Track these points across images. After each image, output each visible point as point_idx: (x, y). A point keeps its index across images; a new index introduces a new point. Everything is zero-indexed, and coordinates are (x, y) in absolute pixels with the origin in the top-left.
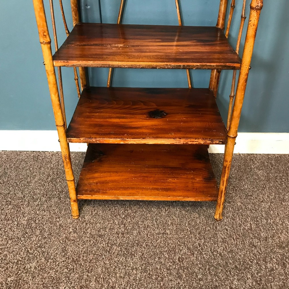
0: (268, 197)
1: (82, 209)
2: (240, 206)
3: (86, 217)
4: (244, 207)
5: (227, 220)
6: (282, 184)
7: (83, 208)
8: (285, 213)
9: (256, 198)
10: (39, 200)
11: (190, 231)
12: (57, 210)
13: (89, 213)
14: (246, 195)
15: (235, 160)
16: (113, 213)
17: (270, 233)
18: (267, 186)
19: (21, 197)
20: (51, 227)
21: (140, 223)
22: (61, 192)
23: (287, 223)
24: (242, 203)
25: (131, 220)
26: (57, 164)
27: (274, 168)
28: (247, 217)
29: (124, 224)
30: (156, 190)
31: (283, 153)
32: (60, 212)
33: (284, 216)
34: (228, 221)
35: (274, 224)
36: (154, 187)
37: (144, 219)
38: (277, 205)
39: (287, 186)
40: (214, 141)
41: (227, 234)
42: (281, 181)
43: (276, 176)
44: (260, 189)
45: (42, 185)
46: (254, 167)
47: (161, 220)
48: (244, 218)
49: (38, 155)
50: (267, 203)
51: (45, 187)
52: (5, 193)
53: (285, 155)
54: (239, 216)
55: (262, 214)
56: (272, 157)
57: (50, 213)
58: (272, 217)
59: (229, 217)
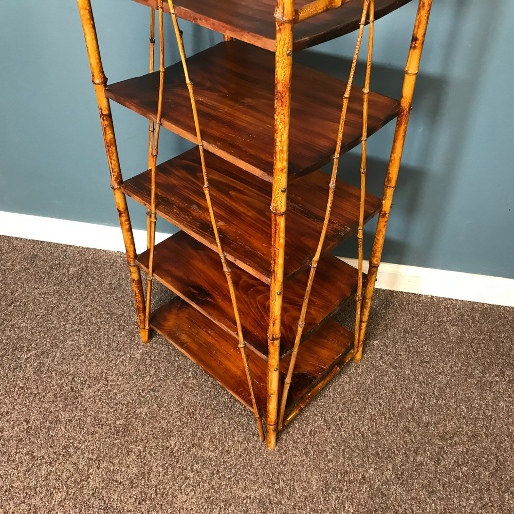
0: (450, 367)
2: (409, 374)
4: (412, 377)
6: (478, 351)
8: (465, 394)
9: (434, 367)
11: (333, 399)
14: (421, 361)
17: (435, 418)
18: (455, 352)
20: (168, 367)
23: (464, 408)
24: (411, 371)
27: (476, 326)
28: (412, 392)
31: (497, 304)
33: (462, 398)
34: (386, 393)
35: (446, 407)
38: (458, 381)
39: (483, 356)
41: (379, 410)
42: (478, 346)
43: (474, 338)
44: (444, 355)
46: (447, 320)
48: (408, 393)
50: (446, 376)
52: (118, 314)
53: (498, 307)
54: (401, 389)
55: (433, 391)
56: (478, 307)
57: (169, 348)
58: (445, 396)
59: (389, 388)
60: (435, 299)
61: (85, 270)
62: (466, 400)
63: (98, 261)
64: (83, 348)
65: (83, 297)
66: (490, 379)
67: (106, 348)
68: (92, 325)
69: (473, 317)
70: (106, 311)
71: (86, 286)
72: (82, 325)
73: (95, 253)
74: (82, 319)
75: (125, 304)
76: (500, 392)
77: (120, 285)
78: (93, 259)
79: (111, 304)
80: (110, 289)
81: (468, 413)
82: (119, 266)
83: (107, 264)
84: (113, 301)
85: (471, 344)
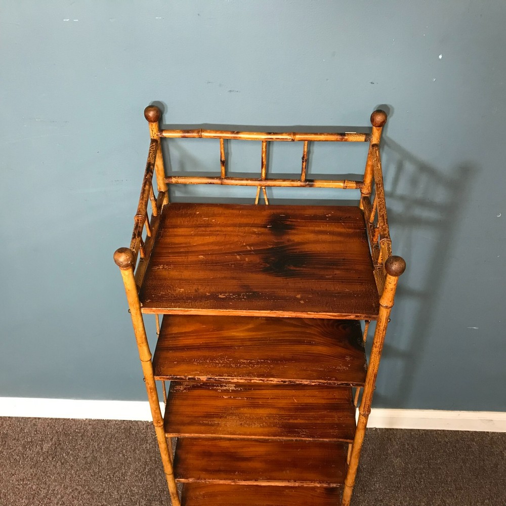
6: (421, 482)
14: (376, 500)
15: (369, 440)
19: (117, 498)
22: (162, 491)
27: (416, 455)
31: (430, 429)
36: (269, 504)
40: (331, 485)
42: (420, 476)
43: (416, 469)
44: (393, 490)
45: (139, 480)
46: (391, 452)
49: (131, 427)
51: (143, 483)
53: (432, 431)
60: (378, 431)
61: (58, 445)
63: (69, 432)
65: (61, 478)
70: (86, 491)
71: (62, 464)
73: (65, 424)
75: (104, 480)
77: (95, 458)
78: (64, 431)
79: (89, 481)
80: (86, 464)
82: (90, 435)
83: (79, 435)
84: (91, 478)
85: (414, 475)
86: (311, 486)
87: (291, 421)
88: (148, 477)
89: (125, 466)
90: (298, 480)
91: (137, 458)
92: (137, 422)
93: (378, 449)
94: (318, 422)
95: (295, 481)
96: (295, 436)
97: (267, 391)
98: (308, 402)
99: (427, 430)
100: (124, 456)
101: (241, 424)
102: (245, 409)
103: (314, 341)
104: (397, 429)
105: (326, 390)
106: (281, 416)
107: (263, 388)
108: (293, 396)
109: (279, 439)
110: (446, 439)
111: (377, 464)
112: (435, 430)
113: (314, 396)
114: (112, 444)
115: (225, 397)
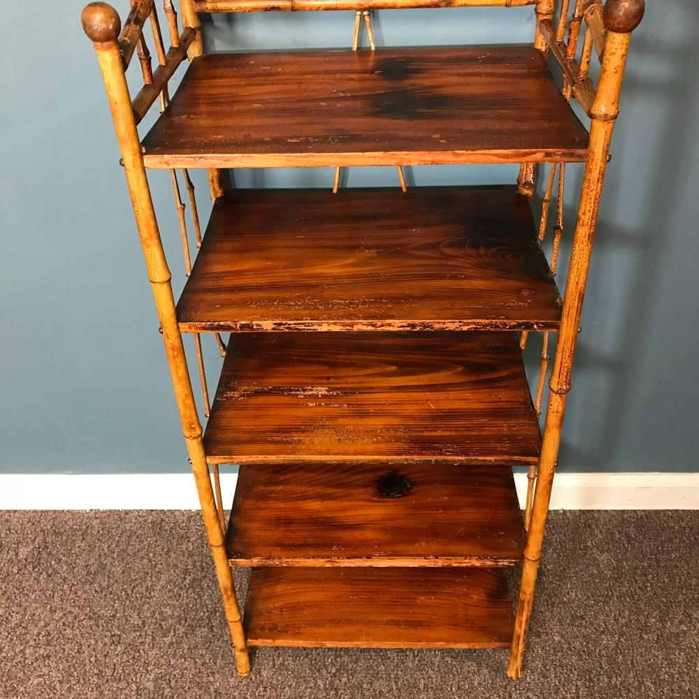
0: (615, 620)
1: (255, 653)
2: (559, 642)
3: (264, 673)
4: (566, 646)
5: (532, 677)
6: (646, 587)
7: (257, 652)
8: (646, 661)
9: (592, 624)
10: (172, 631)
12: (208, 655)
13: (268, 664)
14: (572, 616)
15: (554, 527)
16: (313, 662)
18: (615, 593)
19: (138, 625)
21: (365, 686)
22: (212, 612)
23: (649, 684)
24: (562, 636)
25: (349, 679)
26: (199, 541)
27: (633, 547)
29: (336, 690)
30: (394, 625)
31: (654, 508)
32: (213, 662)
33: (643, 669)
34: (534, 680)
35: (624, 687)
36: (392, 618)
37: (373, 676)
38: (631, 640)
39: (655, 593)
40: (499, 562)
42: (645, 579)
43: (636, 568)
44: (601, 601)
45: (175, 597)
46: (592, 544)
47: (406, 680)
48: (566, 673)
49: (162, 520)
50: (612, 635)
51: (180, 601)
52: (106, 616)
53: (656, 512)
54: (555, 669)
55: (601, 664)
56: (630, 517)
57: (196, 663)
58: (619, 669)
59: (537, 669)
60: (568, 514)
61: (43, 550)
62: (650, 670)
63: (62, 530)
64: (58, 687)
65: (46, 597)
66: (674, 630)
67: (96, 681)
68: (68, 643)
69: (626, 533)
70: (86, 615)
71: (49, 576)
72: (51, 646)
73: (56, 518)
74: (49, 635)
75: (116, 597)
76: (692, 648)
77: (103, 566)
78: (54, 528)
79: (93, 600)
80: (87, 575)
81: (657, 691)
82: (95, 533)
83: (77, 533)
84: (96, 595)
85: (634, 577)
86: (464, 565)
87: (426, 434)
88: (189, 592)
89: (151, 577)
90: (442, 556)
91: (172, 564)
92: (172, 512)
93: (570, 541)
94: (474, 433)
95: (437, 558)
96: (434, 454)
97: (383, 395)
98: (454, 407)
99: (649, 511)
100: (150, 561)
101: (339, 440)
102: (346, 420)
103: (463, 274)
104: (599, 511)
105: (484, 390)
106: (407, 428)
107: (375, 390)
108: (427, 400)
109: (406, 460)
110: (681, 523)
111: (570, 563)
112: (662, 511)
113: (463, 400)
114: (132, 545)
115: (311, 405)
